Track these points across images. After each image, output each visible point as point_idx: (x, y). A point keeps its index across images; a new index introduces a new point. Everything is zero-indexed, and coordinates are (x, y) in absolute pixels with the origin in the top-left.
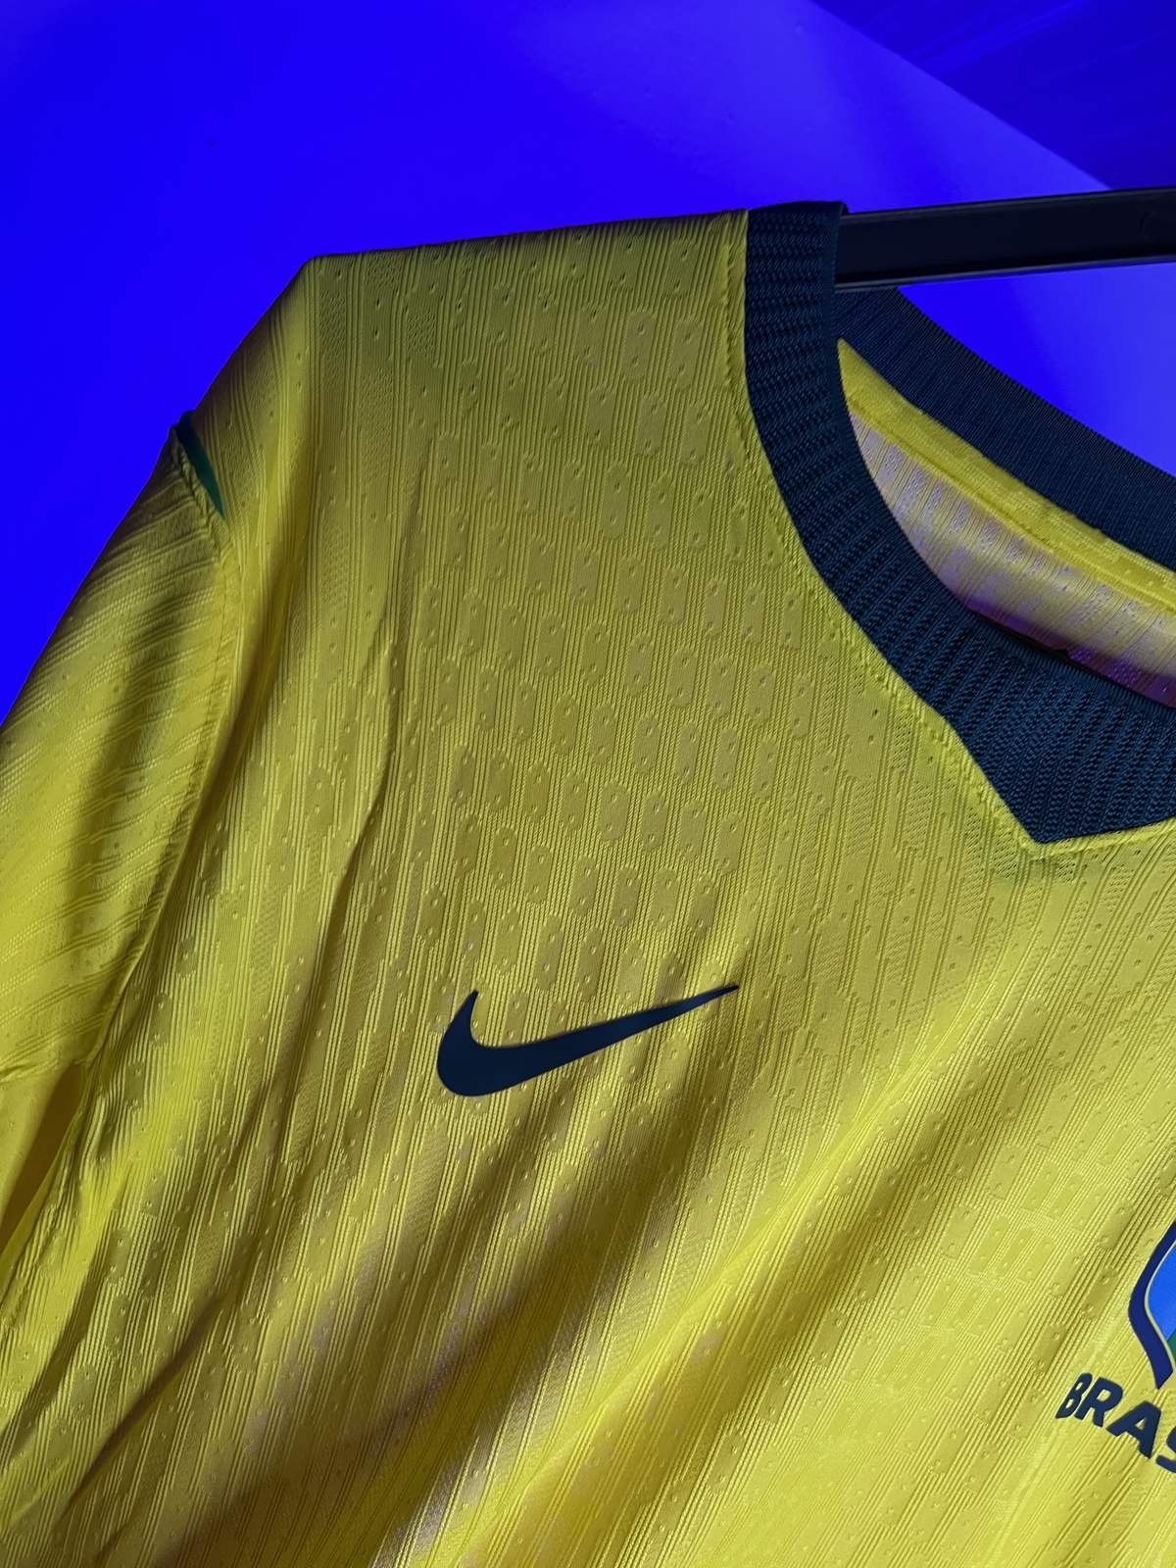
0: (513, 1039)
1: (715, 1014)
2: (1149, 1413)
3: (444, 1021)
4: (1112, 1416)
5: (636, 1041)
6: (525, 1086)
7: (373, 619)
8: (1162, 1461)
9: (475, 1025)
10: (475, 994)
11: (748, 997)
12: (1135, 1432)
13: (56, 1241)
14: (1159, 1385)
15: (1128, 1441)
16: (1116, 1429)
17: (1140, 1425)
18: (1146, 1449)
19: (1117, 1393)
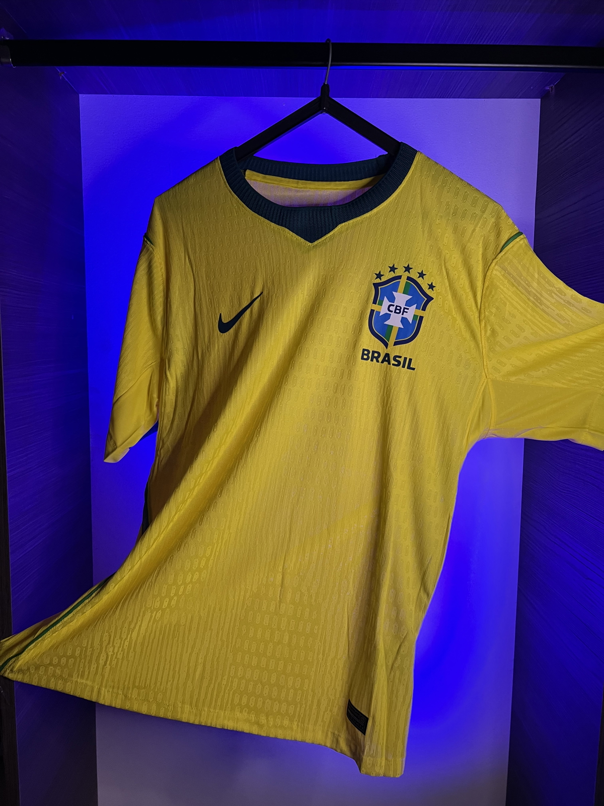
0: (230, 319)
1: (261, 299)
2: (387, 355)
3: (217, 321)
4: (380, 359)
5: (249, 309)
6: (234, 327)
7: (183, 253)
8: (393, 365)
9: (223, 320)
10: (221, 314)
11: (265, 293)
12: (386, 361)
13: (167, 389)
14: (387, 348)
15: (386, 363)
16: (382, 362)
17: (387, 359)
18: (389, 363)
19: (379, 354)
